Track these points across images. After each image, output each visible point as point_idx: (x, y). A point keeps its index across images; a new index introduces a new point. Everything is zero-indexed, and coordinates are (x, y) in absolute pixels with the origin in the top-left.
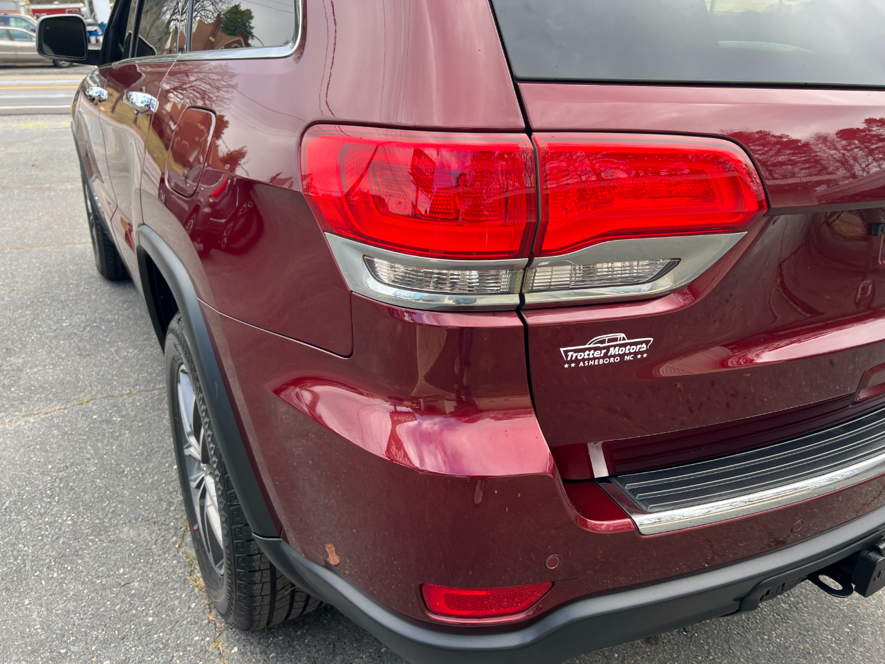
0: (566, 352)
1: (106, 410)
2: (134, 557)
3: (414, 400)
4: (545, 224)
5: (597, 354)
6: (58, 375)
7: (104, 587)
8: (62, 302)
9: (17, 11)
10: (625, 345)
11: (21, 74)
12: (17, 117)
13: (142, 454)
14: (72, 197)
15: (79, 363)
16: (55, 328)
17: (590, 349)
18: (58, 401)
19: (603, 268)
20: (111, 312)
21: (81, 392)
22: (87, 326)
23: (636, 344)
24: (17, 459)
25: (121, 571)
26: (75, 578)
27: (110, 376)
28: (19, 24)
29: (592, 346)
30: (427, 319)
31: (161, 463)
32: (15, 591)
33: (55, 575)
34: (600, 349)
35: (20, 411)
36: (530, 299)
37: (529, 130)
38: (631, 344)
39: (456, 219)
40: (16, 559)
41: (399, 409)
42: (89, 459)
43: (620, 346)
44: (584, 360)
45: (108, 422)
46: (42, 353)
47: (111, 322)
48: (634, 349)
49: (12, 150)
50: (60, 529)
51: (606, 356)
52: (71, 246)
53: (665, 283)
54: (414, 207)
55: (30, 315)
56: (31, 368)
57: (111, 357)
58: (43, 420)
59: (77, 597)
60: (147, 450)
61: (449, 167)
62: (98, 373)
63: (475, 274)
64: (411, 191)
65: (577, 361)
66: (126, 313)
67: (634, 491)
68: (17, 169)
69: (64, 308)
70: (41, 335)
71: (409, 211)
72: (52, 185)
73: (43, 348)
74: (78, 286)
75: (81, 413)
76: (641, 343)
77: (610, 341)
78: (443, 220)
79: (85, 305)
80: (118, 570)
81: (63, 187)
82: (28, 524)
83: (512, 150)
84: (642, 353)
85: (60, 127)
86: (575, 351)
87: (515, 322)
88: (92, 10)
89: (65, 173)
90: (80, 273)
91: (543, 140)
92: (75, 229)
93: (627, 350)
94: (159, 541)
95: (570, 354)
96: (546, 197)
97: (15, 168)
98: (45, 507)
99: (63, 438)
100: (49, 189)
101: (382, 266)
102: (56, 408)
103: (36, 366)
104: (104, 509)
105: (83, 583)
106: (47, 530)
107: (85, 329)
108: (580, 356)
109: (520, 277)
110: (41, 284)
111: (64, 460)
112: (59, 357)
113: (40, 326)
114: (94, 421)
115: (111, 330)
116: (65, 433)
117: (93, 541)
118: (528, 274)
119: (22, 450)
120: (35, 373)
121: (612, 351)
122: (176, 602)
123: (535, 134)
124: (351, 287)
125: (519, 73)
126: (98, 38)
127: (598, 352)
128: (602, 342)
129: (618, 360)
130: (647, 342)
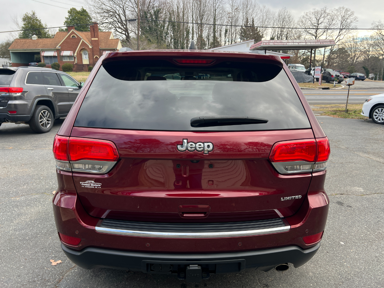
0: (82, 183)
10: (95, 184)
23: (97, 184)
29: (87, 183)
34: (89, 184)
36: (73, 170)
38: (96, 184)
44: (86, 186)
65: (85, 186)
76: (99, 184)
77: (91, 182)
86: (84, 183)
87: (71, 174)
95: (82, 184)
108: (85, 185)
118: (73, 165)
121: (92, 185)
127: (88, 184)
128: (89, 182)
129: (94, 187)
130: (100, 184)
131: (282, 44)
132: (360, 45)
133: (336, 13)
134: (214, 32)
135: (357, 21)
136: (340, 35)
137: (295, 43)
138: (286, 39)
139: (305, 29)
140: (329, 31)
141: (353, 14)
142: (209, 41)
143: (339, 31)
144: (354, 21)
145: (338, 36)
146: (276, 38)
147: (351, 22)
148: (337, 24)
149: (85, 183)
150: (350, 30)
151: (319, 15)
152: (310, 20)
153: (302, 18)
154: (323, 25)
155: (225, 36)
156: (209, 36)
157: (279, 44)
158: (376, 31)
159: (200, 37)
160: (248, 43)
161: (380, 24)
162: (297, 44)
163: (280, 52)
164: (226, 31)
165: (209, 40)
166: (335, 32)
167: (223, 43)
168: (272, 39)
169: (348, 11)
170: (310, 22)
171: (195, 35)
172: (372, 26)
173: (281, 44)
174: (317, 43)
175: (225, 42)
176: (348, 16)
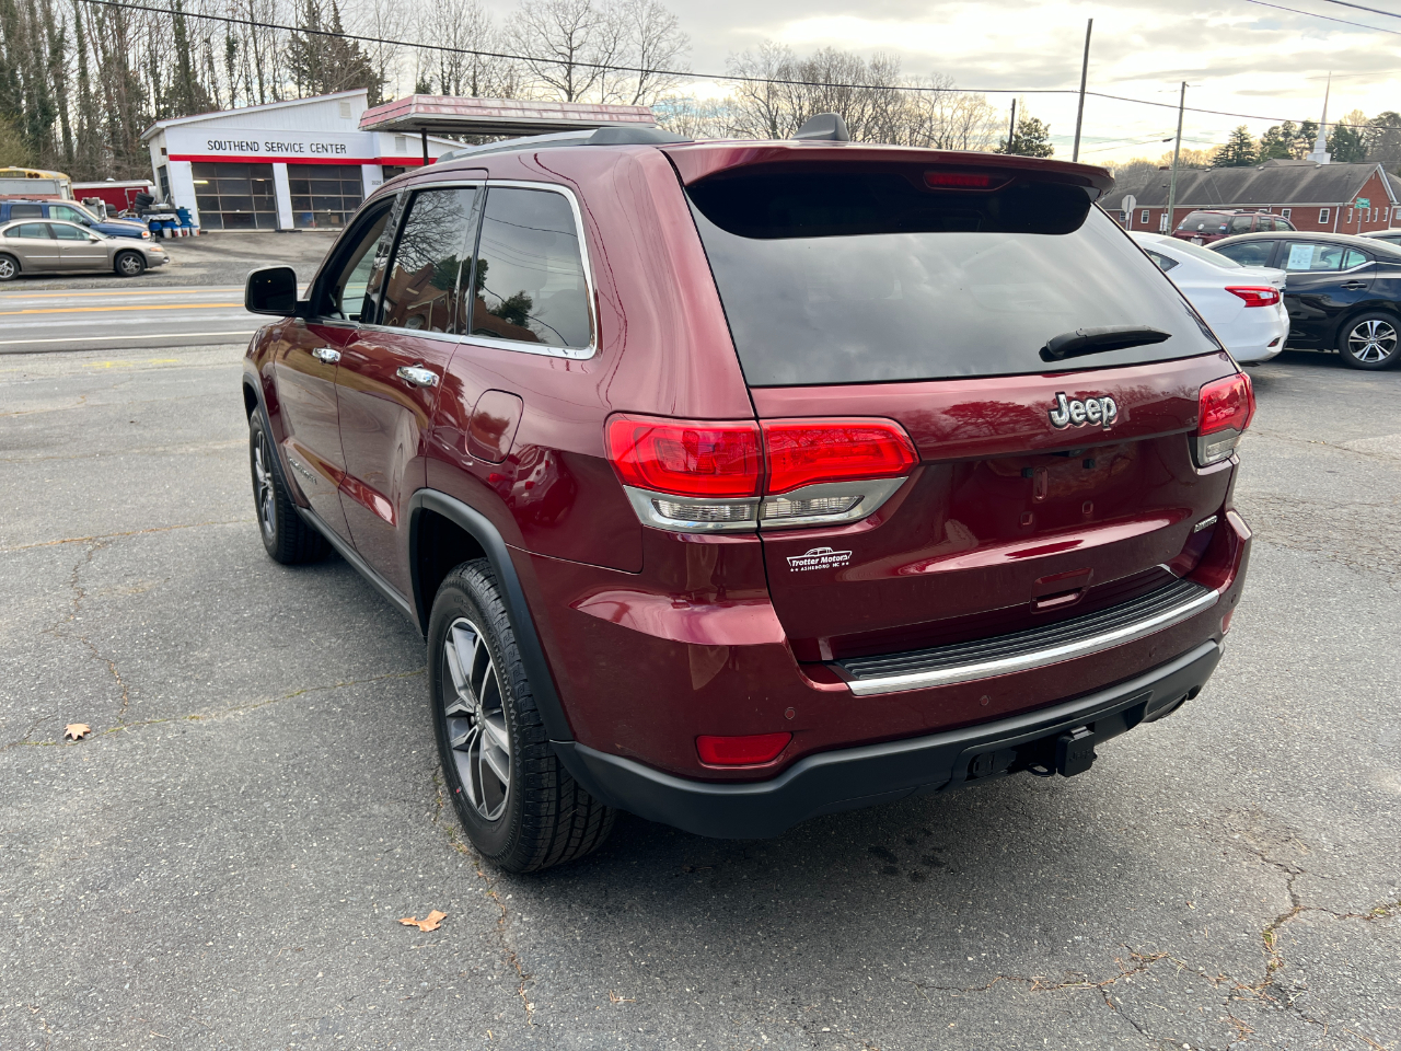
0: (791, 561)
1: (323, 702)
2: (391, 829)
3: (688, 594)
4: (770, 475)
5: (813, 562)
6: (256, 668)
7: (367, 853)
8: (233, 591)
9: (57, 196)
10: (832, 556)
11: (69, 287)
12: (86, 354)
13: (374, 741)
14: (200, 464)
15: (276, 655)
16: (235, 619)
17: (807, 558)
18: (265, 694)
19: (815, 503)
20: (297, 599)
21: (288, 685)
22: (273, 616)
23: (840, 555)
24: (238, 749)
25: (381, 840)
26: (336, 847)
27: (316, 668)
28: (60, 215)
29: (809, 556)
30: (694, 539)
31: (398, 750)
32: (279, 858)
33: (315, 845)
34: (815, 558)
35: (225, 705)
36: (764, 524)
37: (757, 418)
38: (836, 555)
39: (714, 473)
40: (270, 833)
41: (678, 601)
42: (317, 747)
43: (829, 556)
44: (804, 566)
45: (329, 712)
46: (229, 646)
47: (301, 610)
48: (841, 558)
49: (93, 401)
50: (307, 808)
51: (819, 563)
52: (220, 525)
53: (857, 513)
54: (686, 465)
55: (200, 606)
56: (222, 662)
57: (312, 647)
58: (254, 713)
59: (342, 862)
60: (378, 737)
61: (709, 439)
62: (302, 665)
63: (727, 508)
64: (682, 454)
65: (799, 567)
66: (316, 600)
67: (851, 669)
68: (111, 428)
69: (238, 596)
70: (222, 627)
71: (682, 469)
72: (167, 448)
73: (229, 641)
74: (246, 572)
75: (295, 706)
76: (843, 554)
77: (821, 552)
78: (705, 474)
79: (263, 593)
80: (378, 838)
81: (183, 451)
82: (272, 804)
83: (749, 431)
84: (845, 561)
85: (150, 366)
86: (797, 560)
87: (755, 540)
88: (166, 190)
89: (180, 432)
90: (244, 557)
91: (766, 424)
92: (219, 505)
93: (834, 559)
94: (413, 816)
95: (794, 562)
96: (769, 458)
97: (108, 426)
98: (285, 790)
99: (282, 729)
100: (164, 453)
101: (665, 506)
102: (264, 701)
103: (227, 660)
104: (347, 790)
105: (345, 850)
106: (293, 809)
107: (271, 619)
108: (801, 563)
109: (756, 509)
110: (200, 571)
111: (291, 749)
112: (252, 650)
113: (216, 618)
114: (312, 712)
115: (303, 619)
116: (284, 724)
117: (346, 817)
118: (762, 507)
119: (241, 742)
120: (229, 667)
121: (823, 560)
122: (443, 863)
123: (761, 421)
124: (642, 522)
125: (750, 383)
126: (175, 230)
127: (811, 558)
128: (816, 553)
129: (828, 566)
130: (848, 554)
131: (485, 112)
132: (697, 128)
133: (622, 15)
134: (183, 46)
135: (690, 49)
136: (644, 92)
137: (528, 114)
138: (474, 94)
139: (529, 61)
140: (611, 76)
141: (675, 24)
142: (157, 82)
143: (638, 80)
144: (682, 49)
145: (639, 95)
146: (437, 90)
147: (673, 50)
148: (630, 50)
149: (803, 559)
150: (672, 76)
151: (570, 17)
152: (542, 30)
153: (514, 22)
154: (586, 53)
155: (231, 67)
156: (154, 62)
157: (475, 111)
158: (740, 83)
159: (115, 64)
160: (345, 101)
161: (750, 63)
162: (535, 115)
163: (457, 140)
164: (231, 48)
165: (157, 77)
166: (629, 81)
167: (225, 94)
168: (423, 89)
169: (659, 11)
170: (543, 39)
171: (90, 54)
172: (728, 70)
173: (480, 111)
174: (600, 117)
175: (234, 90)
176: (660, 29)
